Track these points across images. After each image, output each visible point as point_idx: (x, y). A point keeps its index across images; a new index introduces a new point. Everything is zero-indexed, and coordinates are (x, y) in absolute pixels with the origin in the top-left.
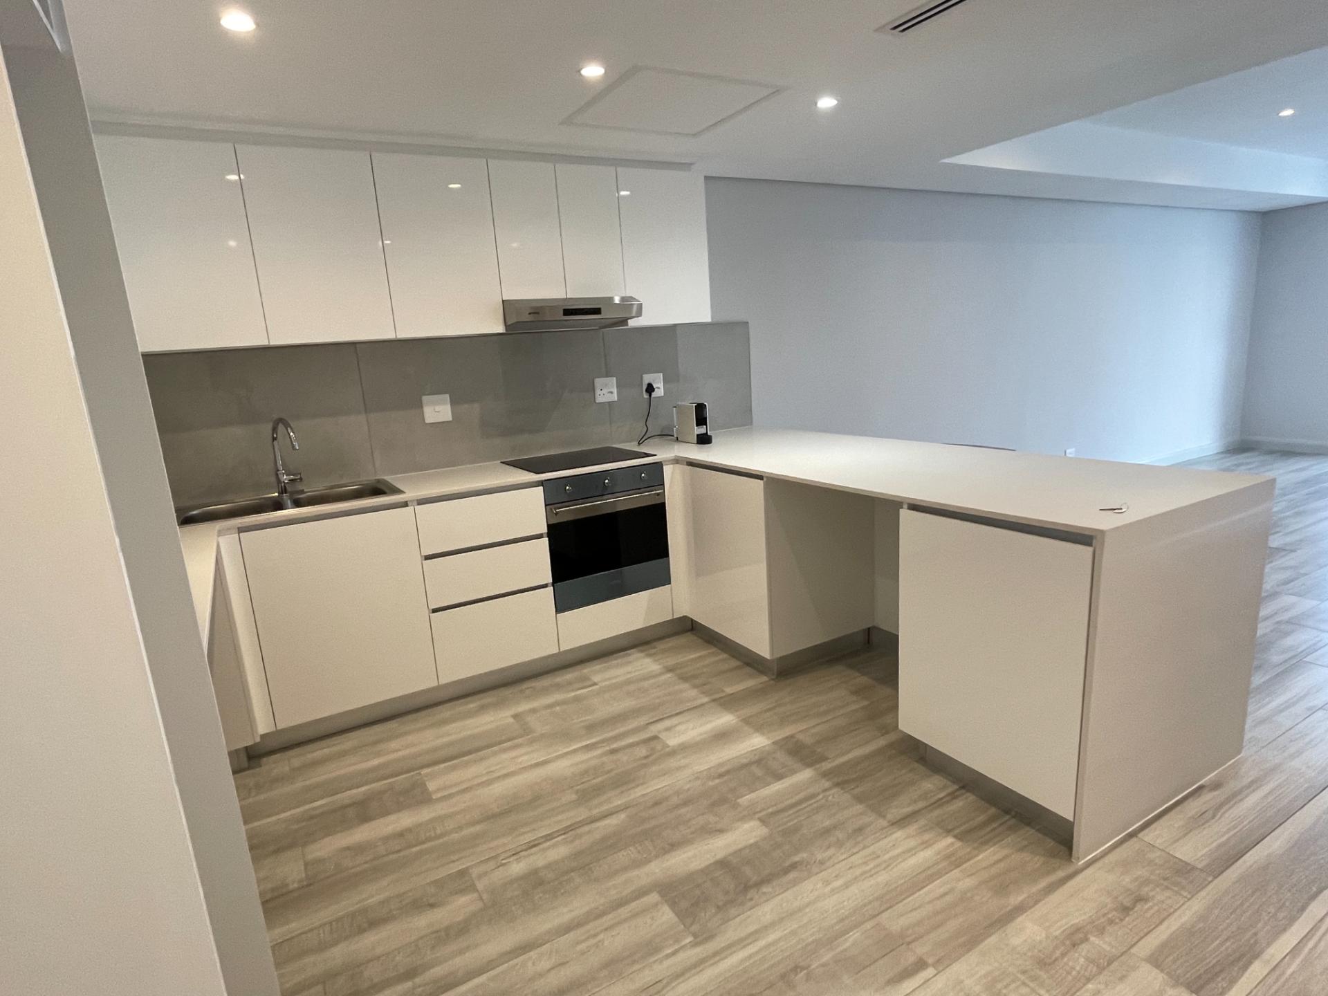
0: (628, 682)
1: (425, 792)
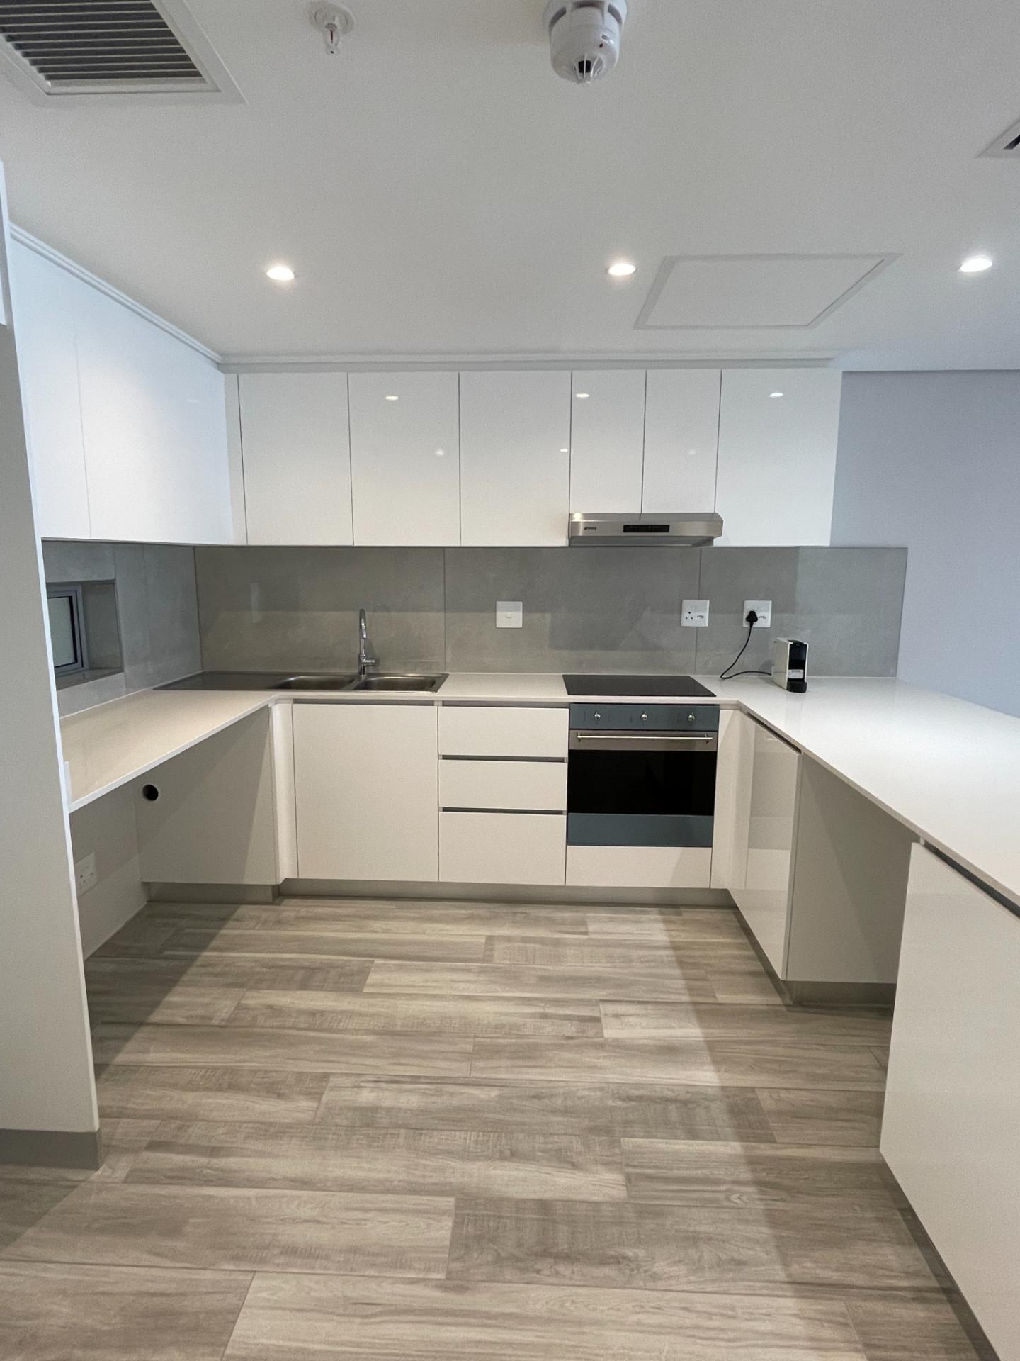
0: (620, 944)
1: (363, 983)
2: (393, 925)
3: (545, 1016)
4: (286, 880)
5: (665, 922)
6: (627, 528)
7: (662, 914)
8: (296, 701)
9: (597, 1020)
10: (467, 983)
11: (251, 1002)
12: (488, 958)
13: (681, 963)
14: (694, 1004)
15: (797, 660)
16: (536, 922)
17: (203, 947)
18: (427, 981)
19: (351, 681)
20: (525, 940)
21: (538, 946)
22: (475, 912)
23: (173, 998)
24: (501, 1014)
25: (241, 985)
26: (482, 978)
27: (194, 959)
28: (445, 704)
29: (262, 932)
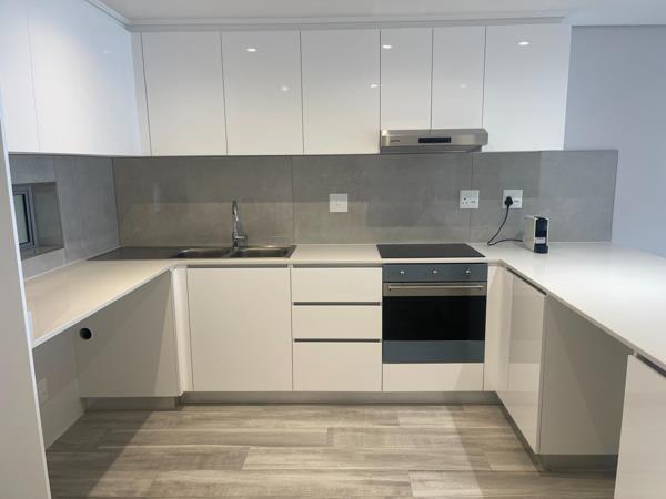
0: (422, 431)
1: (242, 463)
2: (262, 422)
3: (371, 483)
4: (185, 393)
5: (452, 415)
6: (421, 140)
7: (450, 409)
8: (189, 267)
9: (408, 484)
10: (315, 461)
11: (163, 480)
12: (330, 443)
13: (465, 444)
14: (475, 471)
15: (541, 232)
16: (362, 418)
17: (127, 443)
18: (288, 460)
19: (228, 252)
20: (355, 430)
21: (364, 434)
22: (320, 412)
23: (107, 479)
24: (340, 482)
25: (156, 468)
26: (326, 457)
27: (120, 451)
28: (296, 266)
29: (169, 430)
